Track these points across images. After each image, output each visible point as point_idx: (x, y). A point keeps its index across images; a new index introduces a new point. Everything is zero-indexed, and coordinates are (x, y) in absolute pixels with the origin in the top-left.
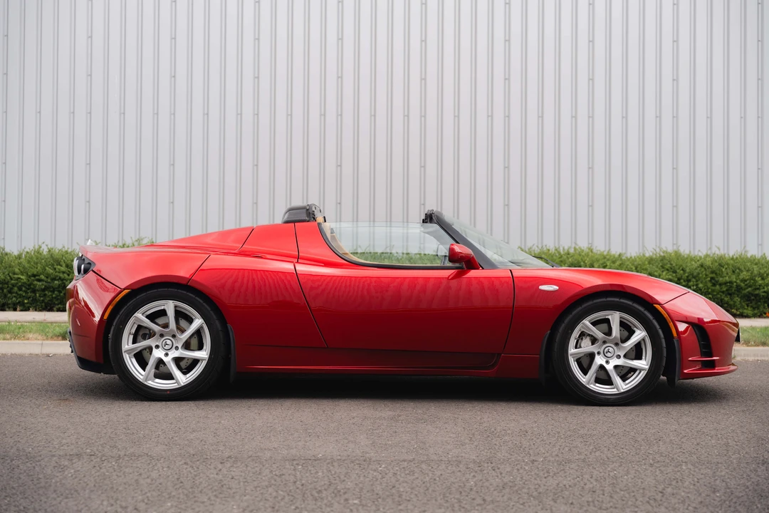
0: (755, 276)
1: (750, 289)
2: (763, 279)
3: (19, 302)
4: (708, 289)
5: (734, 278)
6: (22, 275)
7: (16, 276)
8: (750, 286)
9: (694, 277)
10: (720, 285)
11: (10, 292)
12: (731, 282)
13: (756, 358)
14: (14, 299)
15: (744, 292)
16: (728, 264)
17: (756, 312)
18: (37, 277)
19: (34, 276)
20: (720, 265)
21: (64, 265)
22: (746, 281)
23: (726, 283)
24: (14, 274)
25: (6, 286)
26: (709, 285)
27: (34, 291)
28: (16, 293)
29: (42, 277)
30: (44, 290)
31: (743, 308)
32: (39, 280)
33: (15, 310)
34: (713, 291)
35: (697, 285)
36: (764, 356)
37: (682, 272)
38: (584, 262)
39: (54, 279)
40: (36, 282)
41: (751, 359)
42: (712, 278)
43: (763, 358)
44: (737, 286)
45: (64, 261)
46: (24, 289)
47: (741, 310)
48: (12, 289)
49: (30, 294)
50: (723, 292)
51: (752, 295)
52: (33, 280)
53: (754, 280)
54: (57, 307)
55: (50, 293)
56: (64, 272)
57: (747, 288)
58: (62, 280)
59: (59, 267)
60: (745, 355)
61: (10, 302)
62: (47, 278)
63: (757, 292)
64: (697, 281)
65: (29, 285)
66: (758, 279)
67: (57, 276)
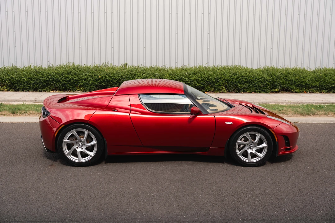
0: (301, 78)
1: (299, 83)
2: (304, 79)
3: (24, 88)
4: (284, 82)
5: (293, 78)
6: (25, 78)
7: (23, 79)
8: (299, 82)
9: (279, 78)
10: (288, 81)
11: (21, 84)
12: (292, 80)
13: (306, 122)
14: (22, 87)
15: (297, 84)
16: (291, 73)
17: (301, 91)
18: (31, 79)
19: (30, 78)
20: (288, 73)
21: (41, 74)
22: (298, 79)
23: (290, 80)
24: (22, 78)
25: (19, 82)
26: (284, 81)
27: (30, 84)
28: (23, 85)
29: (33, 79)
30: (34, 84)
31: (296, 89)
32: (32, 80)
33: (23, 91)
34: (285, 83)
35: (280, 81)
36: (309, 121)
37: (274, 76)
38: (238, 73)
39: (37, 80)
40: (30, 81)
41: (304, 122)
42: (285, 78)
43: (309, 122)
44: (295, 81)
45: (41, 72)
46: (26, 83)
47: (295, 90)
48: (21, 83)
49: (28, 85)
50: (289, 84)
51: (300, 85)
52: (30, 80)
53: (301, 79)
54: (39, 90)
55: (36, 85)
56: (41, 77)
57: (298, 82)
58: (41, 80)
59: (39, 75)
60: (302, 121)
61: (21, 88)
62: (35, 79)
63: (302, 84)
64: (280, 80)
65: (28, 82)
66: (302, 79)
67: (38, 78)
